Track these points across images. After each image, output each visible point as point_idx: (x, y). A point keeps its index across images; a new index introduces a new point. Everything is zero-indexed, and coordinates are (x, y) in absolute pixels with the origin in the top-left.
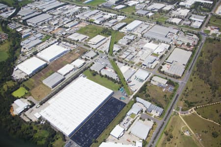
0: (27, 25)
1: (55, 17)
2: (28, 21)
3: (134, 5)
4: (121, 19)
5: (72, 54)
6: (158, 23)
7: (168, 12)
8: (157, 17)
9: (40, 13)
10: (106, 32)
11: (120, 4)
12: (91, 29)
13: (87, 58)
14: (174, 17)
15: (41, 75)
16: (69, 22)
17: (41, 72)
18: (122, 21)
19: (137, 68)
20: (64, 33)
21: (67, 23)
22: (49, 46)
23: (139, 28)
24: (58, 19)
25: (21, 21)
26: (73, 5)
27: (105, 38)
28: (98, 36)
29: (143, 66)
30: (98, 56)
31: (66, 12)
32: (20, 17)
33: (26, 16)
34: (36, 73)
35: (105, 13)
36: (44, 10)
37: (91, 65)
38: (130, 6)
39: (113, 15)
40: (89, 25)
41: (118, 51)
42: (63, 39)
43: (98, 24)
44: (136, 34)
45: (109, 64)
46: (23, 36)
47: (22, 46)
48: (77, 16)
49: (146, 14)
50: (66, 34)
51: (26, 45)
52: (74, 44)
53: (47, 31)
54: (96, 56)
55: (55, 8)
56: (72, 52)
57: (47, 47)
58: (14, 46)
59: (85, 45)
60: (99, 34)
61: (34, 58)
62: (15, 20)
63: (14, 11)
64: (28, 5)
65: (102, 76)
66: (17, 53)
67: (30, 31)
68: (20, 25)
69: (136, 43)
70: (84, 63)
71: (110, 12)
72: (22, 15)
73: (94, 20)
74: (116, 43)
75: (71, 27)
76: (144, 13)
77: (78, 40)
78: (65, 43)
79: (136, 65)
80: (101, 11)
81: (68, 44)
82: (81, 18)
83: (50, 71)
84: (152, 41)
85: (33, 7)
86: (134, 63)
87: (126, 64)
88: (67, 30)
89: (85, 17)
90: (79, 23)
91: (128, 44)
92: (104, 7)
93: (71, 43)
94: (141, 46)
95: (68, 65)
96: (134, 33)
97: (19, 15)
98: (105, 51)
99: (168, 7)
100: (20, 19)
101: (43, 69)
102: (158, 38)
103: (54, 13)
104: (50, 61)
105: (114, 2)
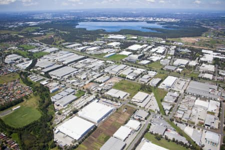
0: (51, 78)
1: (80, 70)
2: (50, 73)
3: (158, 61)
4: (154, 75)
5: (120, 113)
6: (192, 79)
7: (195, 67)
8: (187, 73)
9: (62, 65)
10: (146, 88)
11: (144, 59)
13: (141, 119)
14: (203, 73)
15: (93, 140)
16: (99, 77)
17: (91, 136)
18: (155, 77)
19: (201, 129)
20: (100, 89)
21: (98, 78)
22: (88, 103)
23: (176, 84)
24: (85, 73)
25: (43, 73)
26: (94, 59)
27: (148, 96)
28: (139, 92)
29: (206, 127)
30: (151, 116)
31: (90, 66)
32: (39, 69)
33: (46, 68)
34: (86, 137)
35: (133, 68)
36: (65, 63)
37: (149, 127)
38: (154, 62)
39: (143, 70)
40: (122, 80)
41: (171, 110)
42: (101, 96)
43: (132, 80)
44: (178, 90)
45: (168, 125)
46: (51, 91)
47: (54, 102)
48: (106, 70)
49: (175, 70)
50: (102, 90)
51: (60, 100)
52: (117, 102)
53: (77, 86)
54: (148, 116)
55: (76, 61)
56: (119, 111)
57: (86, 105)
58: (44, 102)
59: (130, 103)
61: (75, 118)
62: (34, 72)
63: (31, 62)
64: (45, 57)
65: (169, 140)
67: (58, 85)
68: (42, 78)
69: (184, 101)
70: (141, 125)
71: (138, 67)
72: (43, 67)
73: (126, 76)
74: (162, 101)
75: (104, 82)
76: (173, 68)
77: (119, 97)
78: (105, 100)
79: (197, 125)
80: (128, 66)
81: (109, 101)
82: (110, 73)
83: (103, 135)
84: (199, 98)
85: (51, 58)
86: (194, 123)
87: (187, 125)
88: (101, 85)
89: (114, 71)
90: (111, 78)
91: (176, 101)
92: (129, 62)
93: (112, 100)
94: (191, 104)
95: (122, 127)
96: (175, 89)
97: (38, 67)
98: (156, 110)
99: (193, 63)
100: (40, 71)
101: (92, 131)
102: (203, 95)
103: (77, 67)
104: (98, 122)
105: (137, 57)
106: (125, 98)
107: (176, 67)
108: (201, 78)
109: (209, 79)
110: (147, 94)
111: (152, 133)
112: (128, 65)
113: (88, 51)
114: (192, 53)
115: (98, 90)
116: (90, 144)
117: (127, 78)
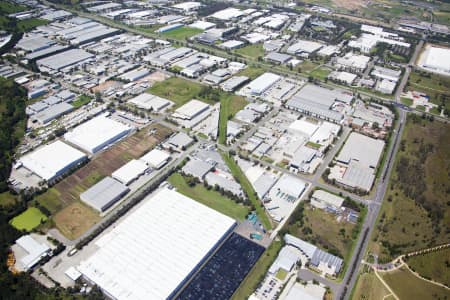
0: (39, 71)
1: (98, 57)
2: (39, 62)
3: (260, 42)
4: (237, 69)
5: (141, 138)
6: (311, 80)
7: (328, 59)
8: (308, 68)
9: (67, 46)
10: (209, 94)
11: (232, 39)
12: (177, 88)
13: (175, 148)
14: (340, 70)
15: (75, 182)
16: (130, 70)
17: (73, 175)
18: (239, 73)
19: (280, 173)
20: (121, 93)
21: (126, 72)
22: (89, 119)
23: (274, 89)
24: (106, 62)
25: (25, 62)
26: (136, 35)
27: (208, 108)
28: (194, 101)
29: (292, 169)
30: (196, 145)
31: (121, 49)
32: (20, 52)
33: (35, 51)
34: (64, 177)
35: (202, 54)
36: (73, 42)
37: (184, 164)
38: (251, 44)
39: (219, 59)
40: (172, 77)
41: (238, 136)
42: (118, 105)
43: (190, 77)
44: (270, 101)
45: (221, 162)
46: (30, 95)
47: (28, 117)
48: (146, 58)
49: (285, 61)
50: (124, 95)
51: (39, 114)
52: (143, 117)
53: (82, 87)
54: (192, 144)
55: (97, 39)
56: (140, 133)
57: (85, 121)
58: (11, 115)
59: (166, 120)
60: (195, 98)
61: (58, 143)
62: (10, 59)
63: (8, 39)
64: (39, 29)
65: (210, 188)
66: (18, 130)
67: (46, 85)
68: (22, 70)
69: (272, 120)
70: (169, 159)
71: (213, 54)
72: (28, 49)
73: (182, 69)
74: (230, 118)
75: (135, 80)
76: (281, 58)
77: (152, 109)
78: (123, 113)
79: (277, 165)
80: (195, 51)
81: (130, 115)
82: (154, 62)
83: (96, 174)
84: (305, 118)
85: (51, 33)
86: (271, 162)
87: (256, 163)
88: (125, 86)
89: (162, 61)
90: (151, 72)
91: (257, 120)
92: (201, 42)
93: (136, 114)
94: (283, 127)
95: (134, 161)
96: (266, 98)
97: (20, 49)
98: (210, 134)
99: (328, 50)
100: (22, 57)
101: (79, 167)
102: (315, 111)
103: (95, 50)
104: (95, 150)
105: (221, 34)
106: (162, 111)
107: (289, 56)
108: (331, 79)
109: (345, 84)
110: (206, 105)
111: (183, 174)
112: (196, 49)
113: (129, 19)
114: (339, 29)
115: (117, 95)
116: (69, 187)
117: (183, 74)
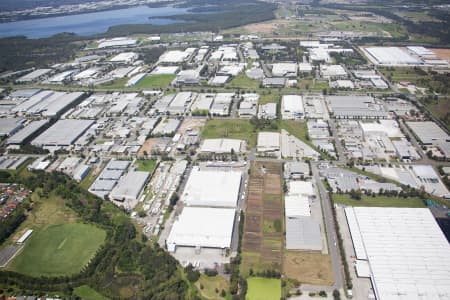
1: (100, 122)
5: (260, 177)
6: (326, 92)
7: (313, 73)
8: (309, 84)
9: (46, 121)
11: (212, 76)
14: (333, 80)
15: (258, 238)
16: (157, 124)
17: (246, 232)
19: (401, 166)
21: (154, 126)
22: (182, 179)
24: (118, 124)
25: (16, 147)
26: (109, 93)
29: (405, 160)
30: (314, 167)
33: (12, 134)
37: (328, 185)
38: (234, 77)
39: (227, 95)
40: (207, 121)
43: (225, 116)
44: (319, 116)
45: (352, 173)
46: (76, 177)
49: (285, 83)
50: (186, 147)
52: (236, 160)
54: (310, 168)
56: (254, 175)
57: (181, 182)
59: (259, 156)
65: (374, 195)
67: (79, 162)
68: (24, 156)
69: (341, 130)
71: (215, 92)
73: (208, 110)
74: (308, 139)
75: (176, 131)
76: (278, 82)
77: (233, 151)
78: (209, 163)
79: (391, 161)
80: (195, 93)
81: (220, 163)
85: (4, 112)
86: (384, 160)
89: (177, 108)
90: (181, 121)
91: (331, 134)
92: (189, 85)
96: (312, 116)
98: (312, 156)
102: (360, 114)
105: (197, 74)
106: (244, 150)
107: (283, 79)
108: (337, 88)
109: (348, 89)
110: (277, 134)
111: (340, 193)
114: (289, 49)
115: (180, 149)
116: (259, 244)
117: (214, 115)
